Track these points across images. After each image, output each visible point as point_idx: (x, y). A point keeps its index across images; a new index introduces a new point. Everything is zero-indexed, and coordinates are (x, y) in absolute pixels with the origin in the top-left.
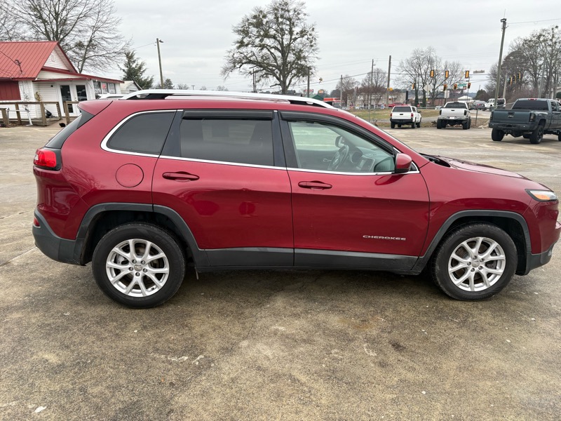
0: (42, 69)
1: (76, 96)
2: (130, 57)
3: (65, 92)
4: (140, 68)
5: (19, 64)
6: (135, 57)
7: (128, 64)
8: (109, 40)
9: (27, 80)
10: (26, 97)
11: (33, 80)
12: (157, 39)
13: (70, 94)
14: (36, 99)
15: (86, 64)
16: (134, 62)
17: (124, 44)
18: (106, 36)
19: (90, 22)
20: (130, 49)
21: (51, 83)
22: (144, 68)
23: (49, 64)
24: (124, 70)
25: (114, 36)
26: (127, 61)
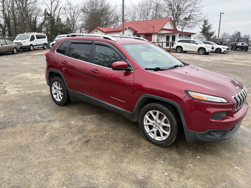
0: (161, 29)
1: (171, 40)
2: (205, 22)
3: (168, 38)
4: (209, 27)
5: (153, 28)
6: (208, 22)
7: (204, 26)
8: (197, 15)
9: (155, 33)
10: (154, 40)
11: (157, 34)
12: (221, 13)
13: (169, 39)
14: (157, 41)
15: (185, 26)
16: (207, 24)
17: (203, 16)
18: (197, 13)
19: (191, 8)
20: (206, 19)
21: (163, 35)
22: (211, 27)
23: (165, 27)
24: (202, 28)
25: (200, 13)
26: (204, 24)
